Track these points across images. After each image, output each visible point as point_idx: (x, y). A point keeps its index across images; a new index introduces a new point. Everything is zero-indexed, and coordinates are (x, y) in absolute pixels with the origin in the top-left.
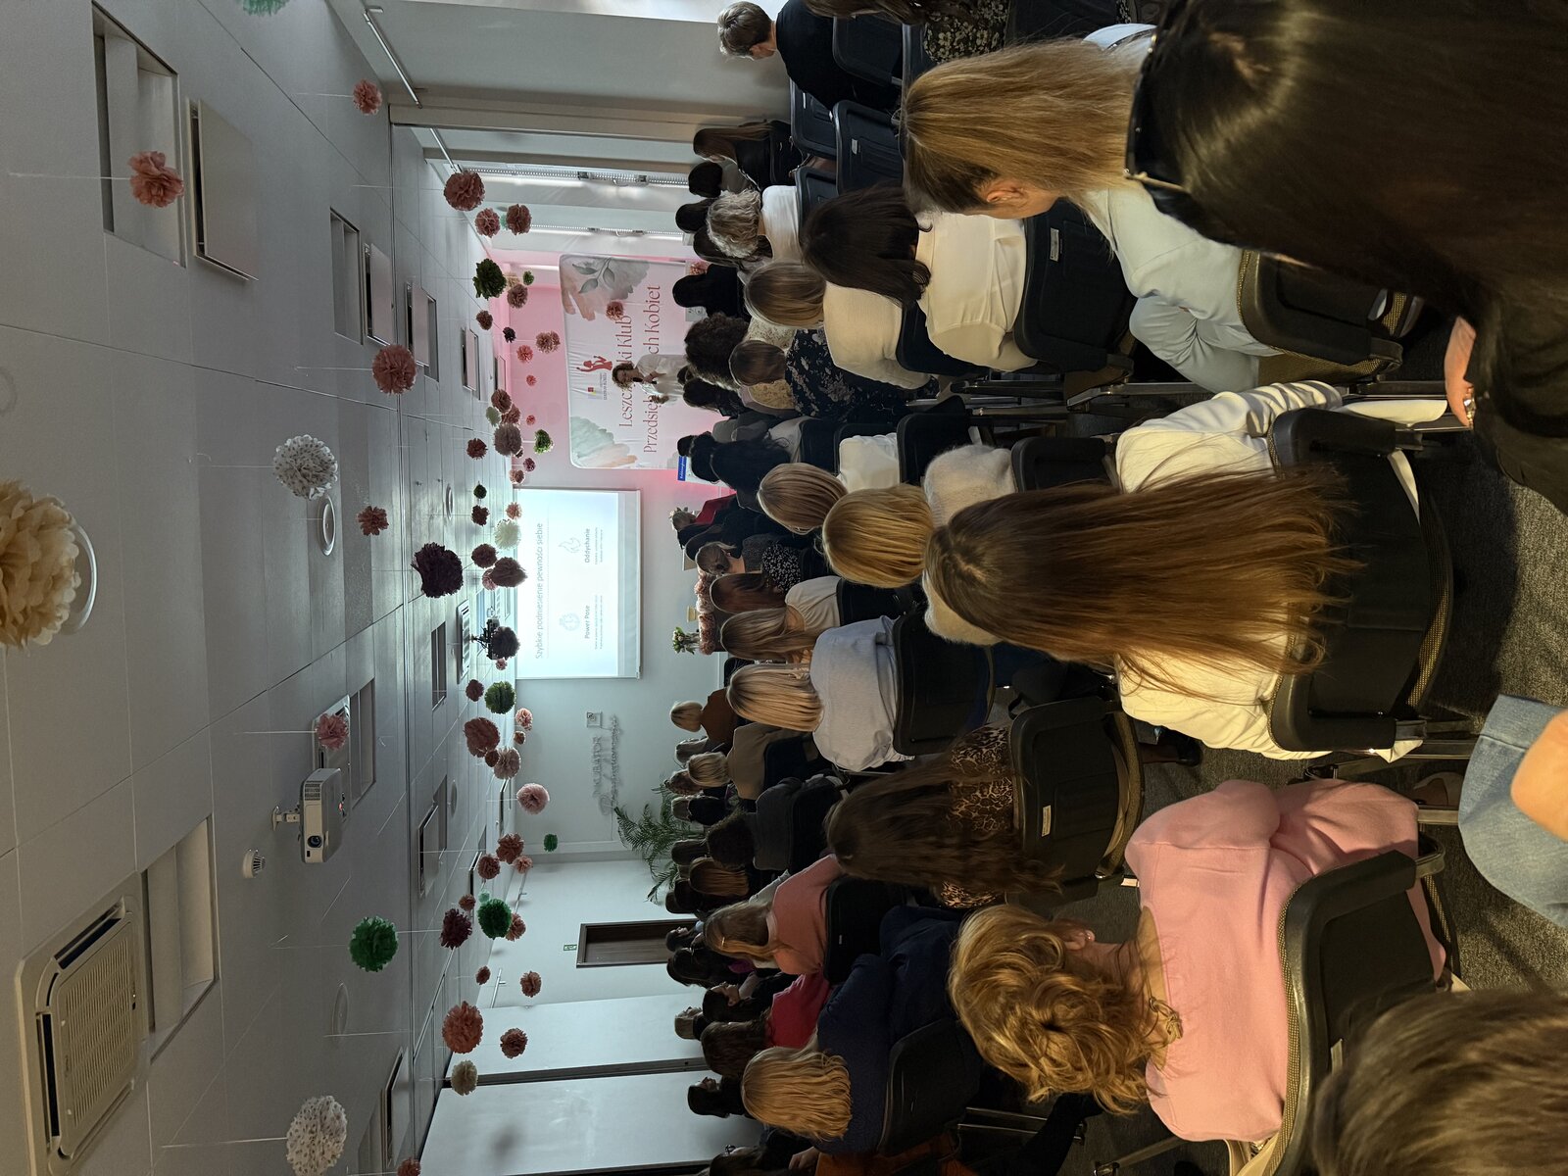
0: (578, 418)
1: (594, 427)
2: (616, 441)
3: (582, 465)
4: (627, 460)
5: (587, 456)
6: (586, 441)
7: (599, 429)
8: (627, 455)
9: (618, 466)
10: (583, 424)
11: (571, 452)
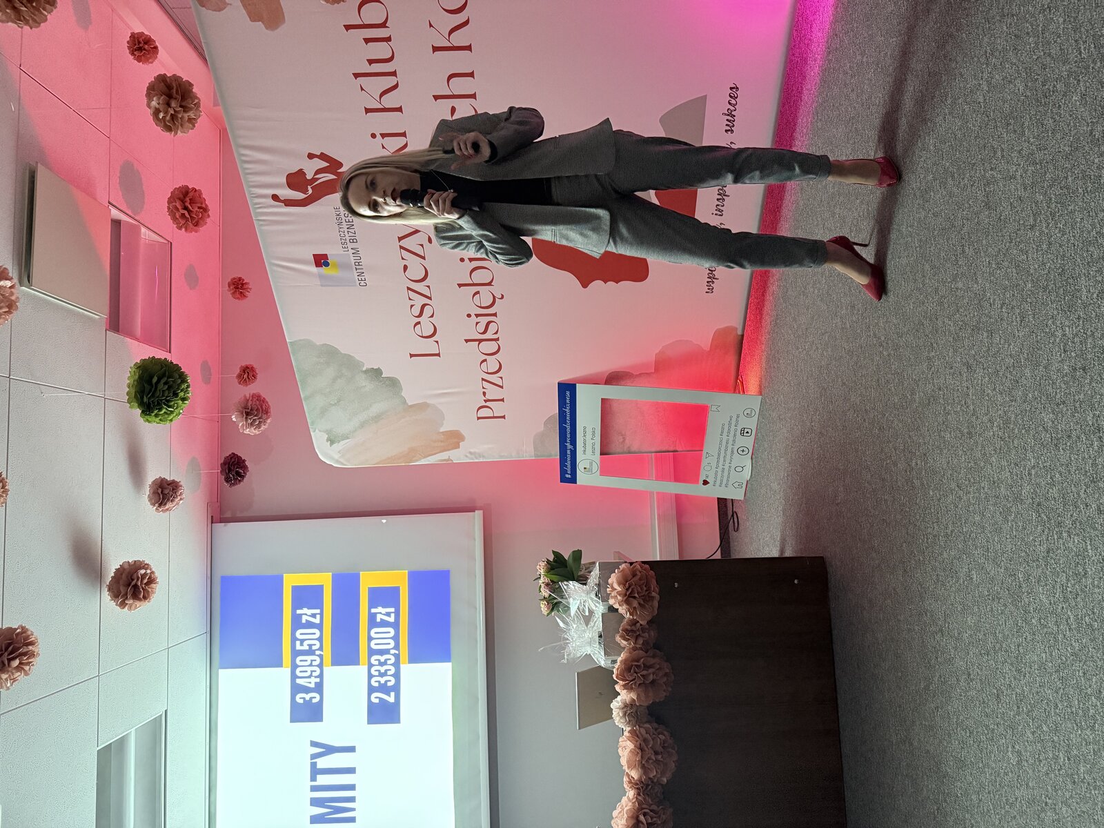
0: (309, 344)
1: (349, 364)
2: (411, 394)
3: (342, 460)
4: (441, 441)
5: (348, 438)
6: (339, 401)
7: (364, 369)
8: (441, 431)
9: (424, 457)
10: (325, 359)
11: (311, 430)
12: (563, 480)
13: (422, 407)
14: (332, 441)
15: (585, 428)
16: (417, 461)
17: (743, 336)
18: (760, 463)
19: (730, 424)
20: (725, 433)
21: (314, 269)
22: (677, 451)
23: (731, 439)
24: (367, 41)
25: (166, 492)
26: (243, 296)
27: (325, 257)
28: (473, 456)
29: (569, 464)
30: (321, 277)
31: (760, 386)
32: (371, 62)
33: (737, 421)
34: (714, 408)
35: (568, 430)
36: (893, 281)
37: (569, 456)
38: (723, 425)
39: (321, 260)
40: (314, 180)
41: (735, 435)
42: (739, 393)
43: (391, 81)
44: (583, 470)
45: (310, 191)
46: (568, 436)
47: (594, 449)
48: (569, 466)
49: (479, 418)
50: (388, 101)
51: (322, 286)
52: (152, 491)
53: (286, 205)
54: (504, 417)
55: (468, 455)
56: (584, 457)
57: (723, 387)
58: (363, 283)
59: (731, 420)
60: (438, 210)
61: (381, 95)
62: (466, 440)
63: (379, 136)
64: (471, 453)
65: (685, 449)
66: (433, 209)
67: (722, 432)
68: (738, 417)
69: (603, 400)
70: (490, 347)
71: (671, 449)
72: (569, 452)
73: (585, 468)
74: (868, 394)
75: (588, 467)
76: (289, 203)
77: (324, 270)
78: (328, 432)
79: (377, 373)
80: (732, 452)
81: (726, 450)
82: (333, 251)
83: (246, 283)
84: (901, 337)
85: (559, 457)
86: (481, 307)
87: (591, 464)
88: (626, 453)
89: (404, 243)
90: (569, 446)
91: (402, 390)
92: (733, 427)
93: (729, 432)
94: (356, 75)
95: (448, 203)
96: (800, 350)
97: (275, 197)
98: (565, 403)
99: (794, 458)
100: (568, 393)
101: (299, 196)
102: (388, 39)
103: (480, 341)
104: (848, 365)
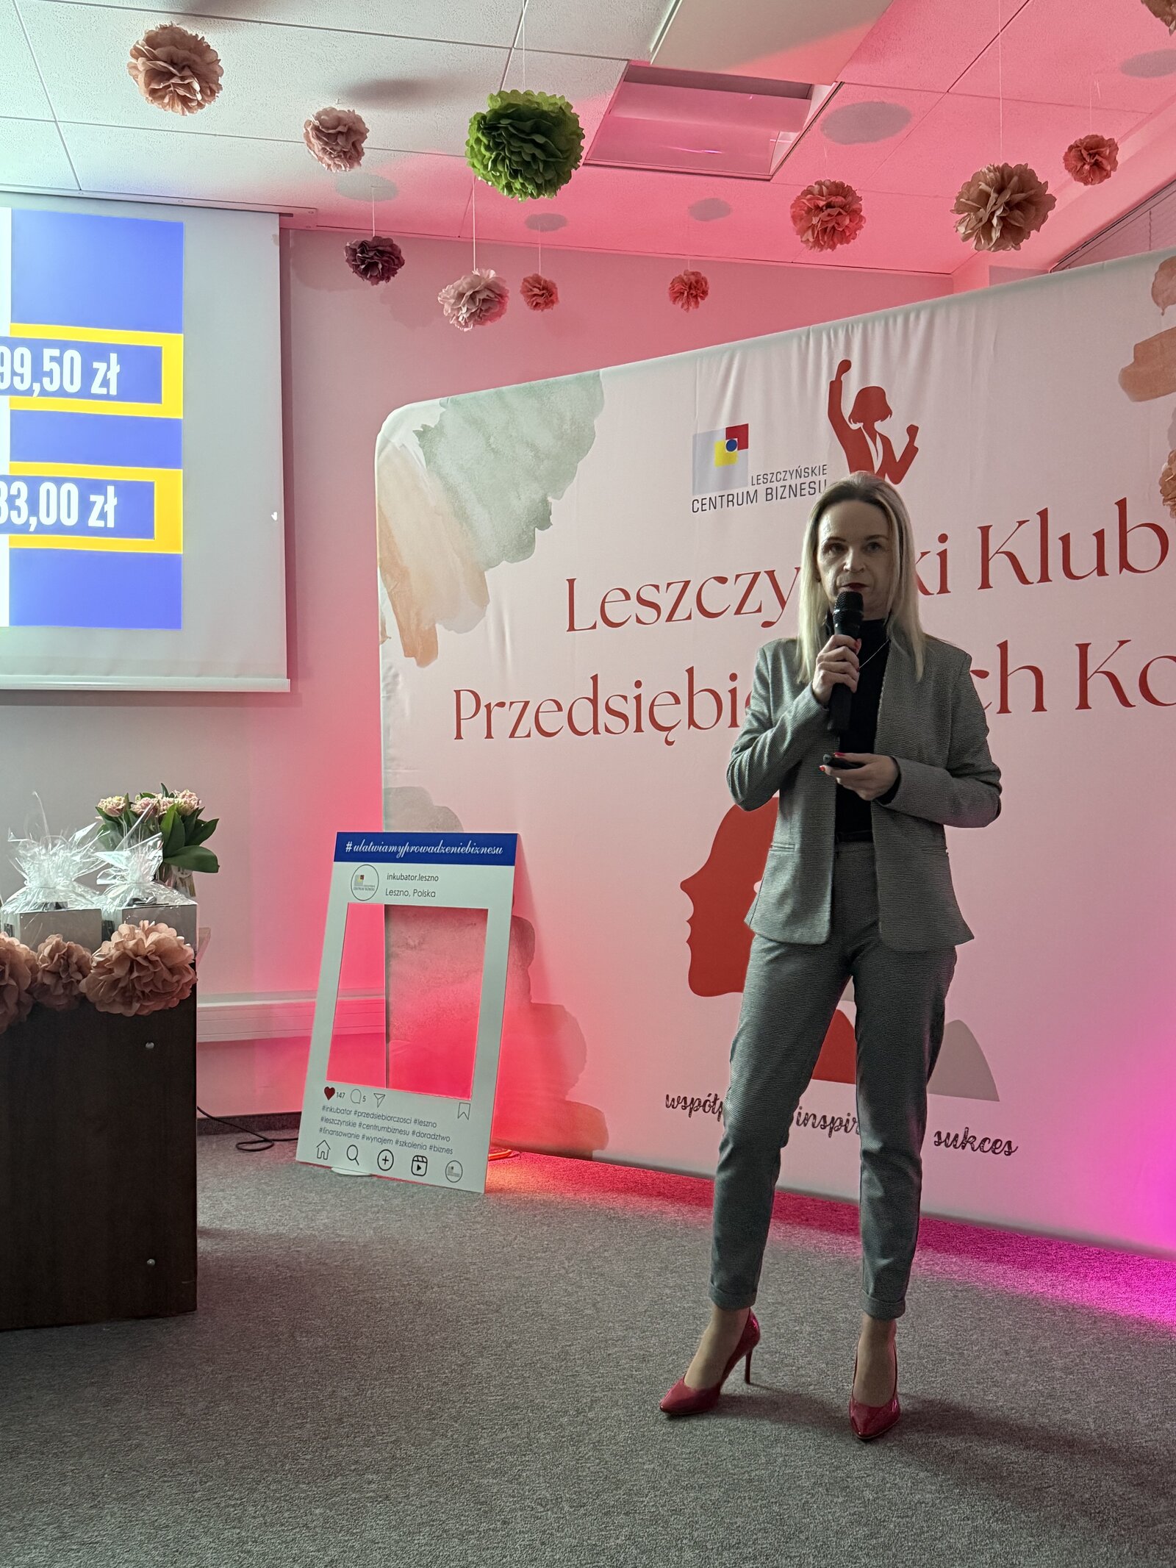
0: (595, 405)
1: (559, 473)
2: (501, 578)
3: (389, 448)
4: (418, 625)
5: (428, 462)
6: (495, 452)
7: (550, 499)
8: (437, 625)
9: (389, 594)
10: (569, 431)
11: (444, 400)
12: (342, 838)
13: (481, 596)
14: (423, 434)
15: (436, 879)
16: (384, 580)
17: (590, 1159)
18: (363, 1191)
19: (435, 1137)
20: (418, 1128)
21: (724, 424)
22: (388, 1041)
23: (410, 1139)
24: (1100, 536)
25: (341, 140)
26: (676, 295)
27: (744, 445)
28: (389, 680)
29: (372, 848)
30: (710, 436)
31: (501, 1190)
32: (1065, 540)
33: (440, 1150)
34: (464, 1108)
35: (431, 849)
36: (691, 1432)
37: (385, 849)
38: (434, 1125)
39: (737, 437)
40: (873, 434)
41: (414, 1145)
42: (491, 1152)
43: (1033, 572)
44: (359, 873)
45: (854, 426)
46: (422, 849)
47: (398, 893)
48: (366, 849)
49: (458, 693)
50: (1000, 566)
51: (695, 437)
52: (340, 115)
53: (832, 383)
54: (459, 736)
55: (393, 671)
56: (383, 877)
57: (501, 1123)
58: (698, 506)
59: (443, 1138)
60: (829, 659)
61: (1011, 556)
62: (418, 668)
63: (942, 547)
64: (396, 676)
65: (390, 1056)
66: (831, 648)
67: (421, 1123)
68: (449, 1151)
69: (484, 913)
70: (583, 718)
71: (393, 1031)
72: (393, 849)
73: (362, 877)
74: (492, 1389)
75: (365, 882)
76: (836, 389)
77: (722, 440)
78: (440, 428)
79: (543, 520)
80: (383, 1141)
81: (388, 1129)
82: (753, 459)
83: (697, 303)
84: (595, 1448)
85: (384, 831)
86: (652, 705)
87: (370, 888)
88: (387, 952)
89: (764, 580)
90: (403, 850)
91: (512, 562)
92: (428, 1142)
93: (420, 1135)
94: (1043, 515)
95: (840, 678)
96: (566, 1265)
97: (845, 366)
98: (480, 846)
99: (374, 1254)
100: (498, 851)
101: (847, 407)
102: (1101, 570)
103: (594, 702)
104: (543, 1353)
